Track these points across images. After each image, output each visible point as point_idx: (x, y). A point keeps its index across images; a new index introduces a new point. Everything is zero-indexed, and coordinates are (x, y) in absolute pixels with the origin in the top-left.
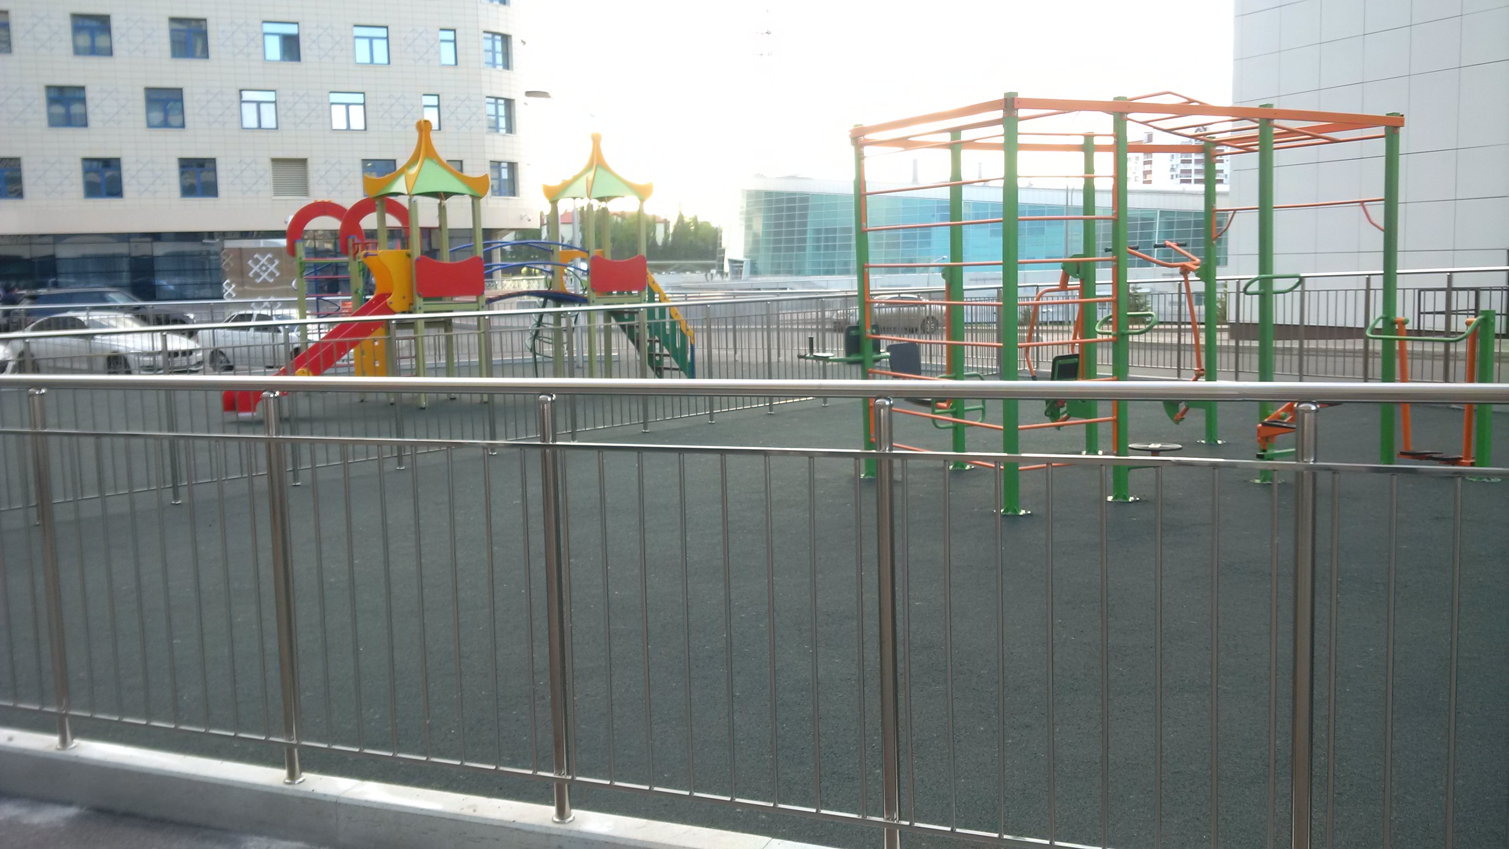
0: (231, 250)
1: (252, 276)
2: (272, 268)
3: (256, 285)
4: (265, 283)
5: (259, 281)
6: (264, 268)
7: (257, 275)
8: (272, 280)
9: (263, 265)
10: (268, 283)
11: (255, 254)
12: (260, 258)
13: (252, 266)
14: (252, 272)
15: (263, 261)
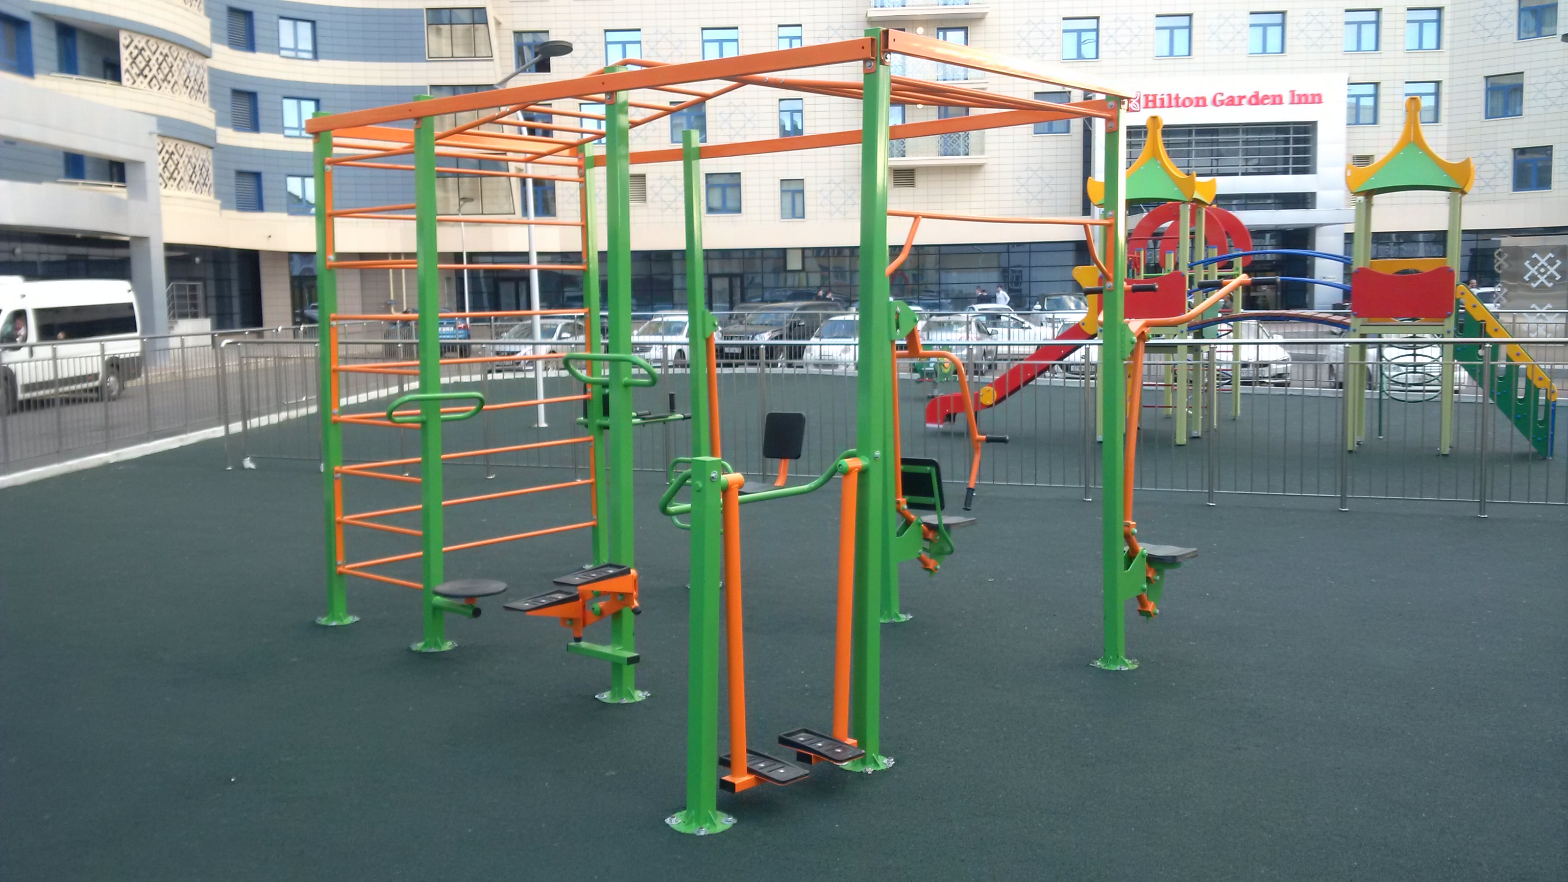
0: (1507, 249)
1: (1527, 279)
2: (1552, 270)
3: (1530, 289)
4: (1542, 287)
5: (1534, 285)
6: (1542, 270)
7: (1534, 278)
8: (1550, 285)
9: (1543, 266)
10: (1547, 287)
11: (1533, 254)
12: (1539, 258)
13: (1530, 267)
14: (1528, 275)
15: (1543, 261)
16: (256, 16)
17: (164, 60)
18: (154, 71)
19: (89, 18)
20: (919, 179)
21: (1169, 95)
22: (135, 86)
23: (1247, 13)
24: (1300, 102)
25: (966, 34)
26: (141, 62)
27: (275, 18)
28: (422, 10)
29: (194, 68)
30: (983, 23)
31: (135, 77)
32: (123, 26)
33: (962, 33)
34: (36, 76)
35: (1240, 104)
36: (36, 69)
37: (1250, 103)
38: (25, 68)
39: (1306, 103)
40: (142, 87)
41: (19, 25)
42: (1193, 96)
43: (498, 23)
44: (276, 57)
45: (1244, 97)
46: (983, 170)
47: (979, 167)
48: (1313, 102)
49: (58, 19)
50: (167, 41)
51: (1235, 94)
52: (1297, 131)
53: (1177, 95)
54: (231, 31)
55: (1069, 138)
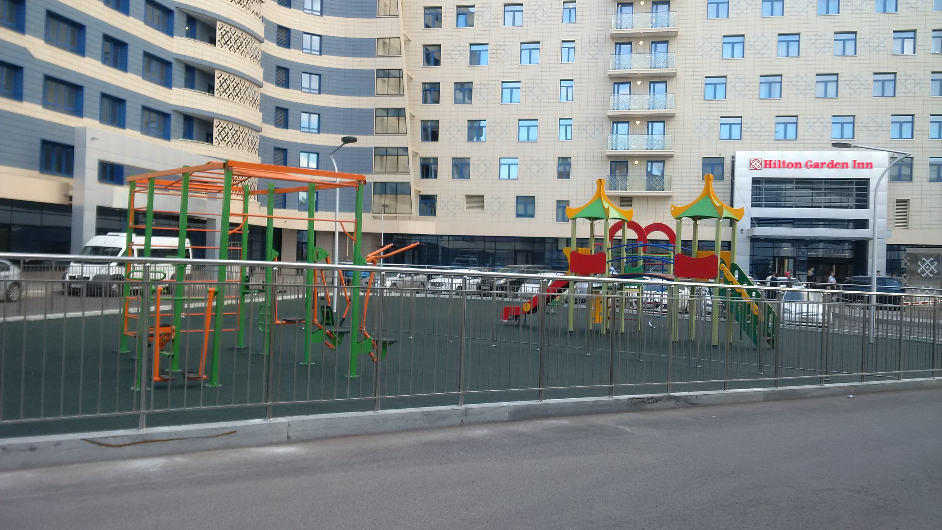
2: (932, 267)
4: (927, 277)
5: (923, 275)
6: (928, 267)
7: (923, 272)
8: (931, 276)
11: (923, 258)
12: (926, 260)
14: (920, 269)
15: (928, 262)
16: (290, 111)
17: (236, 133)
18: (230, 138)
19: (199, 113)
20: (634, 203)
21: (779, 161)
22: (220, 145)
23: (830, 116)
24: (859, 167)
25: (665, 124)
26: (223, 134)
27: (299, 112)
28: (374, 109)
29: (252, 137)
30: (674, 119)
31: (220, 141)
32: (215, 117)
33: (662, 124)
34: (171, 140)
35: (822, 167)
36: (172, 137)
37: (828, 167)
38: (166, 136)
39: (863, 168)
40: (223, 146)
41: (165, 116)
42: (793, 162)
43: (413, 117)
44: (299, 132)
45: (825, 163)
46: (671, 199)
47: (669, 197)
48: (867, 168)
49: (185, 113)
50: (238, 124)
51: (819, 161)
52: (857, 184)
53: (784, 161)
54: (276, 118)
55: (723, 183)
